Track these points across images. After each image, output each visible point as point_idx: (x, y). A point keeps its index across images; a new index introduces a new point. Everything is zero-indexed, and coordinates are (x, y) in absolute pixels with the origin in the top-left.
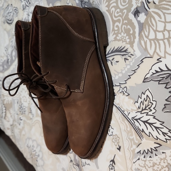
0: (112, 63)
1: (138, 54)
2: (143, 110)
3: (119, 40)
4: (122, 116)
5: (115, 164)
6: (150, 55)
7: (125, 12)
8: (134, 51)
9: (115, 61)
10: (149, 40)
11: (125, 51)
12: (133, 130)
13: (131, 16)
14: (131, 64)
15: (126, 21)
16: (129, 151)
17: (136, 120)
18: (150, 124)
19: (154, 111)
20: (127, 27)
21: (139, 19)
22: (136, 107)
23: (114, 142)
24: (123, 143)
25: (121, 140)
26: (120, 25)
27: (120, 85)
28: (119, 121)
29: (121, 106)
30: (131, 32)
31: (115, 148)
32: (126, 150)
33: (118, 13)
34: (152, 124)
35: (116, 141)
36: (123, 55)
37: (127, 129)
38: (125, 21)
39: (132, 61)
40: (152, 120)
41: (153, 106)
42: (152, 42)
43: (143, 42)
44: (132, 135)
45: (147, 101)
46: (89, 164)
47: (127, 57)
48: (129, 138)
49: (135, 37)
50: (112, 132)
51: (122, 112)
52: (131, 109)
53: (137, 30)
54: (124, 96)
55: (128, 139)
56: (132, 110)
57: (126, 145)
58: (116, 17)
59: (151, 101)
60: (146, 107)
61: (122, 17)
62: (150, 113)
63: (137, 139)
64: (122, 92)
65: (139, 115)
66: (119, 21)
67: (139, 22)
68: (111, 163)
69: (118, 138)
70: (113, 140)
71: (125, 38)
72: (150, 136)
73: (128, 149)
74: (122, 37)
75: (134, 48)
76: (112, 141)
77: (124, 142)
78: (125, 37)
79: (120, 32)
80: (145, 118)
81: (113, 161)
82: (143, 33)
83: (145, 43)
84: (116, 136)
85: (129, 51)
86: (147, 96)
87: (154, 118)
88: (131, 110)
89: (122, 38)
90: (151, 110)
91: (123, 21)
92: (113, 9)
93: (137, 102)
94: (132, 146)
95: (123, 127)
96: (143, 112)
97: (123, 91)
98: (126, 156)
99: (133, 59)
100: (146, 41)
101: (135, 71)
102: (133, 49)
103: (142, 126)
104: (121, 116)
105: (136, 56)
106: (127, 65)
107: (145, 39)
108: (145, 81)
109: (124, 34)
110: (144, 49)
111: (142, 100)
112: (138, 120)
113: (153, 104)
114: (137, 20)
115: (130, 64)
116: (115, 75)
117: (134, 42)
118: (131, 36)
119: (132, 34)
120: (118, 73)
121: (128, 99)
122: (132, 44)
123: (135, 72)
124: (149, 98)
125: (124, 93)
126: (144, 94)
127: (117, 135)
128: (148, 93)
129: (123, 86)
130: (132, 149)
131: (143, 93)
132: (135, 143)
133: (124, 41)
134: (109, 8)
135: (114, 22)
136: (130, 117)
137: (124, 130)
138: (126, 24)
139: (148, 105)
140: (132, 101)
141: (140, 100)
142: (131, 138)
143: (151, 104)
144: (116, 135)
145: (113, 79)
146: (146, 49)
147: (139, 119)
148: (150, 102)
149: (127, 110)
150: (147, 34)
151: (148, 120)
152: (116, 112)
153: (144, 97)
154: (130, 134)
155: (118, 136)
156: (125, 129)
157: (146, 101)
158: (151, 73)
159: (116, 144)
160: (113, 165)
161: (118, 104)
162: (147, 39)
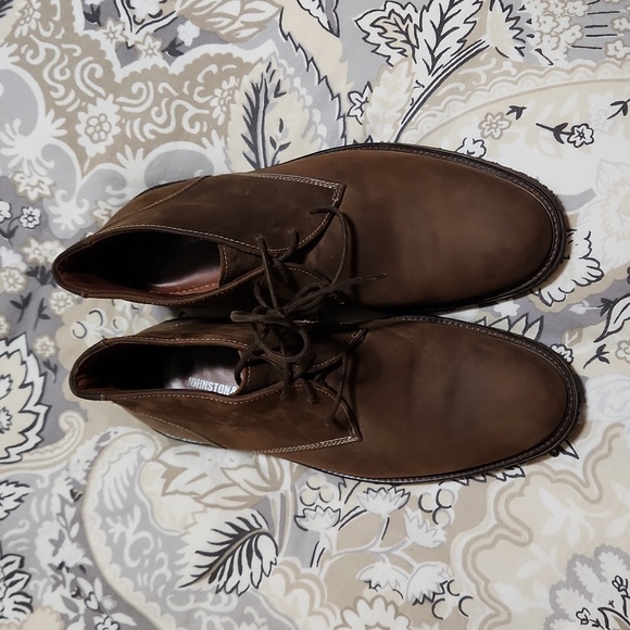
0: (283, 147)
1: (269, 48)
2: (408, 42)
3: (228, 119)
4: (426, 106)
5: (565, 125)
6: (275, 15)
7: (165, 89)
8: (261, 60)
9: (279, 135)
10: (241, 14)
11: (257, 91)
12: (462, 71)
13: (179, 65)
14: (291, 71)
15: (187, 83)
16: (520, 78)
17: (435, 60)
18: (443, 22)
19: (410, 10)
20: (200, 84)
21: (188, 43)
22: (400, 62)
23: (502, 129)
24: (501, 100)
25: (494, 109)
26: (192, 111)
27: (344, 117)
28: (441, 118)
29: (400, 114)
30: (214, 68)
31: (520, 128)
32: (517, 89)
33: (159, 114)
34: (443, 15)
35: (496, 123)
36: (267, 101)
37: (462, 94)
38: (185, 90)
39: (287, 73)
40: (433, 15)
41: (398, 9)
42: (247, 7)
43: (245, 33)
44: (477, 77)
45: (384, 25)
46: (587, 239)
47: (271, 86)
48: (486, 84)
49: (228, 58)
50: (474, 142)
51: (417, 105)
52: (407, 76)
53: (212, 49)
54: (373, 100)
55: (488, 88)
56: (410, 74)
57: (504, 92)
58: (167, 124)
59: (386, 14)
60: (401, 32)
61: (173, 99)
62: (416, 18)
63: (487, 61)
64: (360, 108)
65: (423, 53)
66: (181, 111)
67: (197, 42)
68: (564, 137)
69: (489, 117)
70: (496, 135)
71: (226, 94)
72: (475, 22)
73: (515, 83)
74: (222, 102)
75: (253, 62)
76: (499, 138)
77: (499, 97)
78: (224, 91)
79: (207, 112)
80: (428, 35)
81: (558, 131)
82: (223, 32)
83: (248, 25)
84: (484, 125)
85: (257, 80)
86: (373, 25)
87: (427, 8)
88: (410, 79)
89: (224, 105)
90: (409, 16)
91: (182, 96)
92: (148, 127)
93: (389, 57)
94: (507, 73)
95: (458, 108)
96: (414, 42)
97: (358, 104)
98: (535, 88)
99: (280, 65)
100: (242, 22)
101: (310, 60)
102: (257, 63)
103: (451, 42)
104: (428, 109)
105: (274, 54)
106: (293, 89)
107: (238, 25)
108: (335, 31)
109: (215, 96)
110: (260, 30)
111: (382, 41)
112: (436, 54)
113: (393, 11)
114: (189, 49)
115: (290, 76)
116: (316, 136)
117: (238, 61)
118: (223, 69)
119: (220, 66)
120: (311, 123)
121: (379, 85)
122: (244, 68)
123: (312, 59)
124: (379, 19)
125: (363, 100)
126: (369, 34)
127: (482, 123)
128: (365, 23)
129: (346, 106)
130: (514, 71)
131: (364, 39)
132: (498, 66)
133: (233, 96)
134: (142, 145)
135: (179, 134)
136: (427, 80)
137: (465, 101)
138: (192, 89)
139: (397, 24)
140: (386, 74)
141: (384, 50)
142: (484, 78)
143: (393, 15)
144: (480, 127)
145: (325, 147)
146: (261, 25)
147: (432, 52)
148: (389, 18)
149: (410, 90)
150: (227, 21)
151: (434, 26)
152: (416, 129)
153: (374, 37)
154: (474, 83)
155: (483, 119)
156: (463, 98)
157: (386, 31)
158: (319, 13)
159: (506, 124)
160: (566, 130)
161: (395, 126)
162: (239, 21)
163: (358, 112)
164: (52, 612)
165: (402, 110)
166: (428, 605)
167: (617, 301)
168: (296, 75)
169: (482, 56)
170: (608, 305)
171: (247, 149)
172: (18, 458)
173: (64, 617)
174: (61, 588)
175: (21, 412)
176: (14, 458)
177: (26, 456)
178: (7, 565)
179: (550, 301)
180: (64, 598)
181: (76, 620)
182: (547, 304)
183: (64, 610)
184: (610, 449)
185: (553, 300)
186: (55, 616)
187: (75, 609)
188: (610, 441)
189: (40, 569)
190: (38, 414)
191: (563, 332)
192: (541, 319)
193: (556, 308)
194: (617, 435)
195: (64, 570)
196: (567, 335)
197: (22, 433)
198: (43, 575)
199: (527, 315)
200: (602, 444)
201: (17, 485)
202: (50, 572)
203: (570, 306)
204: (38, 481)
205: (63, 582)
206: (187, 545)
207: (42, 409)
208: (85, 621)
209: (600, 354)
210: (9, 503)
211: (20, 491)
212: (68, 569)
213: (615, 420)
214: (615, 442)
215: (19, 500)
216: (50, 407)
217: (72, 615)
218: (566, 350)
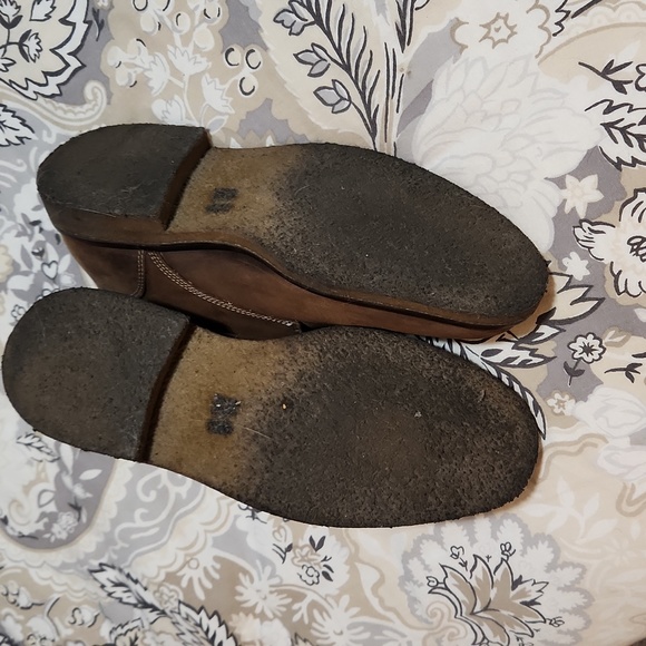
164: (6, 254)
172: (34, 96)
173: (15, 265)
174: (24, 239)
175: (53, 51)
176: (29, 93)
177: (41, 99)
179: (622, 289)
180: (23, 250)
181: (26, 274)
182: (617, 290)
183: (19, 260)
184: (580, 451)
185: (626, 291)
186: (6, 259)
187: (30, 265)
188: (585, 445)
189: (11, 212)
190: (68, 65)
191: (610, 327)
192: (601, 300)
193: (623, 300)
194: (595, 446)
195: (37, 228)
196: (611, 333)
197: (46, 74)
198: (12, 217)
199: (590, 287)
200: (576, 443)
201: (23, 123)
202: (20, 220)
203: (638, 306)
204: (45, 132)
205: (31, 237)
207: (75, 63)
208: (35, 280)
209: (630, 370)
210: (12, 136)
211: (24, 132)
212: (41, 230)
213: (602, 432)
214: (588, 450)
215: (20, 139)
216: (83, 66)
217: (24, 268)
218: (601, 346)
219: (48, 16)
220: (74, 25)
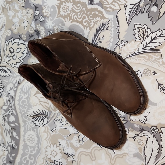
0: (100, 42)
1: (111, 17)
2: (143, 38)
3: (93, 27)
4: (136, 56)
5: (162, 85)
6: (118, 10)
7: (84, 10)
8: (108, 18)
9: (102, 38)
10: (111, 4)
11: (103, 25)
12: (150, 54)
13: (90, 7)
14: (113, 26)
15: (89, 12)
16: (161, 66)
18: (154, 39)
19: (149, 30)
20: (92, 15)
21: (95, 3)
22: (138, 41)
23: (148, 75)
24: (153, 68)
25: (150, 69)
26: (87, 19)
27: (117, 45)
28: (137, 61)
29: (129, 53)
30: (97, 13)
31: (152, 78)
32: (158, 68)
33: (79, 15)
34: (155, 37)
35: (148, 72)
36: (103, 29)
37: (146, 59)
38: (88, 13)
39: (112, 25)
40: (153, 36)
42: (113, 3)
43: (109, 9)
44: (152, 58)
45: (141, 30)
46: (148, 113)
47: (107, 26)
48: (153, 61)
49: (101, 13)
50: (140, 73)
51: (135, 54)
52: (137, 46)
53: (99, 8)
54: (126, 46)
55: (152, 62)
56: (138, 46)
57: (155, 66)
58: (80, 18)
59: (143, 27)
60: (143, 34)
61: (84, 14)
63: (157, 56)
64: (122, 45)
65: (144, 43)
66: (84, 18)
67: (97, 4)
68: (160, 87)
69: (148, 70)
70: (146, 75)
71: (96, 21)
72: (161, 44)
73: (159, 66)
74: (94, 22)
75: (106, 18)
76: (146, 76)
77: (153, 66)
78: (96, 20)
79: (90, 22)
80: (149, 40)
81: (160, 85)
82: (104, 6)
83: (111, 8)
84: (145, 71)
85: (104, 22)
86: (138, 28)
87: (153, 33)
88: (137, 47)
89: (94, 23)
90: (148, 32)
91: (87, 14)
92: (75, 16)
93: (136, 38)
94: (159, 62)
95: (143, 62)
96: (144, 39)
97: (122, 44)
98: (162, 71)
99: (111, 23)
100: (110, 6)
101: (118, 26)
102: (107, 18)
103: (152, 45)
104: (136, 57)
105: (112, 19)
106: (111, 30)
107: (108, 6)
108: (129, 23)
109: (93, 19)
110: (112, 11)
111: (137, 33)
112: (147, 46)
113: (145, 28)
114: (95, 4)
115: (112, 27)
116: (109, 45)
117: (103, 15)
118: (99, 14)
119: (99, 13)
120: (110, 41)
121: (129, 43)
122: (103, 17)
123: (119, 26)
124: (140, 27)
125: (124, 44)
126: (136, 29)
127: (145, 70)
128: (136, 26)
129: (119, 43)
130: (161, 63)
131: (134, 30)
132: (159, 59)
133: (97, 22)
134: (72, 19)
135: (81, 23)
136: (141, 50)
137: (145, 62)
138: (90, 14)
139: (143, 32)
140: (133, 42)
141: (136, 36)
142: (154, 59)
143: (144, 29)
144: (144, 70)
145: (109, 49)
146: (113, 10)
147: (147, 44)
148: (143, 29)
149: (135, 50)
150: (107, 3)
151: (151, 38)
152: (130, 60)
153: (136, 31)
154: (151, 59)
155: (146, 69)
156: (146, 60)
157: (140, 32)
158: (128, 16)
159: (150, 74)
160: (162, 86)
161: (127, 55)
162: (109, 5)
163: (121, 46)
164: (3, 101)
165: (131, 53)
166: (67, 156)
167: (145, 130)
168: (113, 27)
169: (157, 54)
170: (143, 130)
171: (93, 36)
172: (13, 67)
173: (5, 103)
174: (7, 97)
175: (18, 58)
176: (12, 66)
177: (15, 68)
178: (1, 85)
179: (131, 119)
180: (7, 100)
181: (6, 105)
182: (130, 119)
183: (6, 102)
184: (122, 157)
185: (132, 120)
186: (3, 102)
187: (7, 103)
188: (123, 156)
189: (6, 91)
190: (21, 61)
191: (130, 127)
192: (127, 121)
193: (131, 122)
194: (126, 156)
195: (9, 95)
196: (130, 128)
197: (17, 63)
198: (6, 92)
199: (125, 118)
200: (121, 155)
201: (10, 72)
202: (7, 93)
203: (134, 123)
204: (14, 74)
205: (8, 97)
206: (32, 108)
207: (22, 61)
208: (8, 107)
209: (134, 138)
210: (7, 74)
211: (10, 74)
212: (10, 95)
213: (127, 153)
214: (124, 157)
215: (9, 75)
216: (24, 62)
217: (6, 104)
218: (128, 131)
219: (19, 52)
220: (24, 54)
